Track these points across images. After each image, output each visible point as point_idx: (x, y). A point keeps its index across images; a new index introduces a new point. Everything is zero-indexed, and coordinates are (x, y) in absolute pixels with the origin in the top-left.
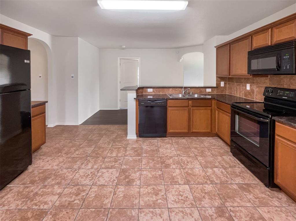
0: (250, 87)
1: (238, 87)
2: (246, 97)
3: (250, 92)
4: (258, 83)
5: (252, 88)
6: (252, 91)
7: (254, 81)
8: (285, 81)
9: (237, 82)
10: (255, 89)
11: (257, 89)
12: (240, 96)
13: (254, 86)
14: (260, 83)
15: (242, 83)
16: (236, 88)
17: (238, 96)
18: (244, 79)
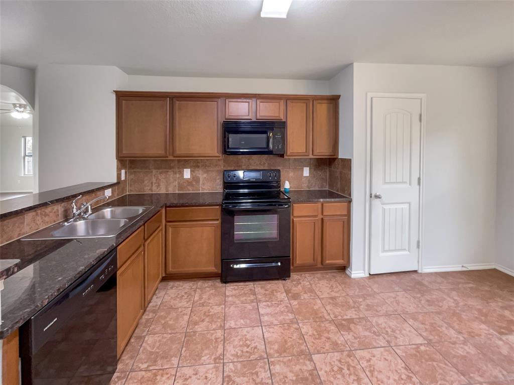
0: (191, 174)
1: (162, 177)
2: (181, 190)
3: (190, 181)
4: (206, 166)
5: (194, 174)
6: (195, 179)
7: (199, 164)
8: (244, 161)
9: (158, 168)
10: (200, 176)
11: (205, 175)
12: (167, 191)
13: (198, 171)
14: (210, 166)
15: (171, 168)
16: (157, 178)
17: (163, 191)
18: (177, 162)
